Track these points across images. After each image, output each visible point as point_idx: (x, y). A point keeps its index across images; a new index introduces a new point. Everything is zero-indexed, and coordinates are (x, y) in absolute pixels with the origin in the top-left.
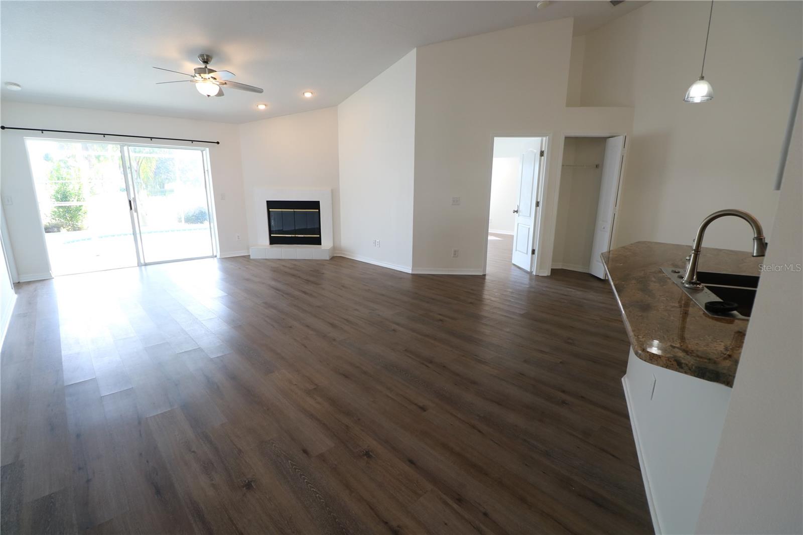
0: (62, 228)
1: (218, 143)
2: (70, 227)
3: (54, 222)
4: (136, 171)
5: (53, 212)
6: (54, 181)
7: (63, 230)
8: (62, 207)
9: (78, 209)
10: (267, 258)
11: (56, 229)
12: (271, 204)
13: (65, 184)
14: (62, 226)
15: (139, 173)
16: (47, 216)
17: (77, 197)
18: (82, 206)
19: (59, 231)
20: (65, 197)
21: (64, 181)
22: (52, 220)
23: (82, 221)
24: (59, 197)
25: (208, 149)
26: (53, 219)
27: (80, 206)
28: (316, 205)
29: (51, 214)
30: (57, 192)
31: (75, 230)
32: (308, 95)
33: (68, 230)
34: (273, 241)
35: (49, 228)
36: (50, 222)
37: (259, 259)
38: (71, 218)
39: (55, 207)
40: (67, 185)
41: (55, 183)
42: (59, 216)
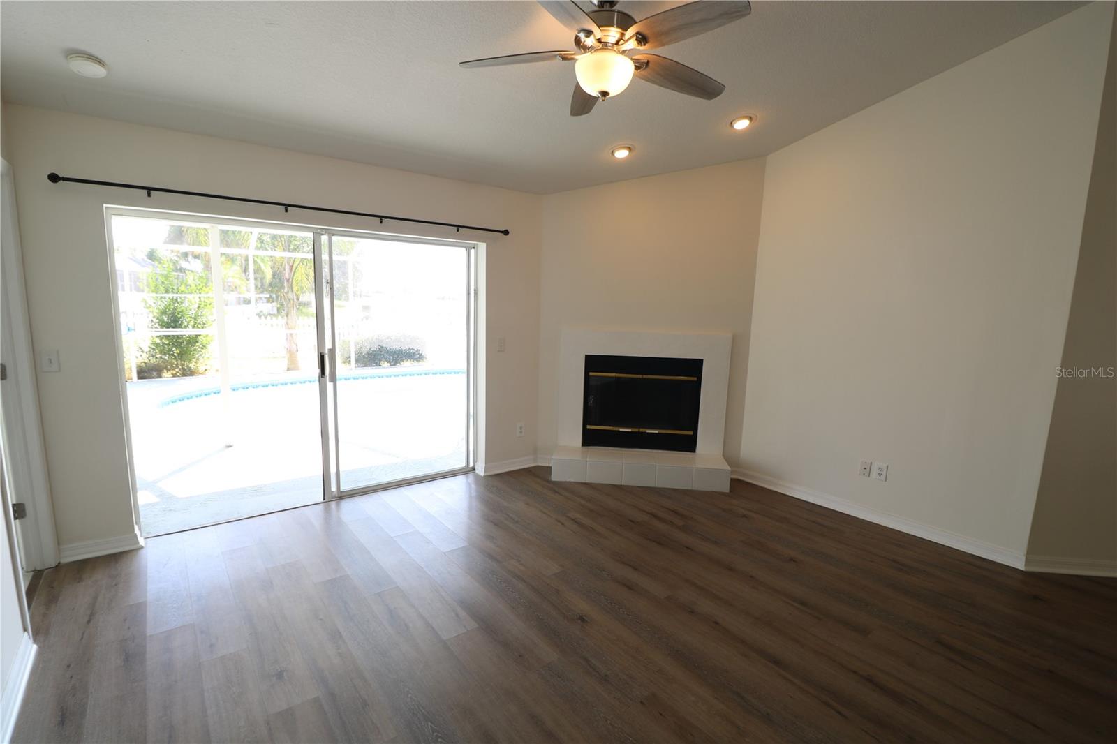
0: (165, 371)
1: (506, 232)
2: (177, 370)
3: (153, 360)
4: (288, 281)
5: (154, 344)
6: (160, 295)
7: (166, 374)
8: (169, 336)
9: (193, 340)
10: (587, 482)
11: (155, 373)
12: (593, 363)
13: (176, 300)
14: (166, 368)
15: (292, 285)
16: (143, 352)
17: (193, 320)
18: (200, 336)
19: (160, 376)
20: (174, 321)
21: (175, 296)
22: (151, 358)
23: (198, 359)
24: (166, 319)
25: (484, 245)
26: (153, 356)
27: (197, 336)
28: (694, 367)
29: (150, 347)
30: (164, 313)
31: (184, 375)
32: (742, 125)
33: (174, 376)
34: (590, 439)
35: (145, 371)
36: (147, 361)
37: (570, 483)
38: (181, 354)
39: (158, 337)
40: (179, 300)
41: (162, 297)
42: (163, 352)
